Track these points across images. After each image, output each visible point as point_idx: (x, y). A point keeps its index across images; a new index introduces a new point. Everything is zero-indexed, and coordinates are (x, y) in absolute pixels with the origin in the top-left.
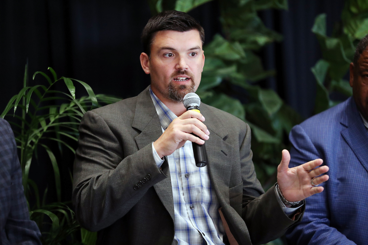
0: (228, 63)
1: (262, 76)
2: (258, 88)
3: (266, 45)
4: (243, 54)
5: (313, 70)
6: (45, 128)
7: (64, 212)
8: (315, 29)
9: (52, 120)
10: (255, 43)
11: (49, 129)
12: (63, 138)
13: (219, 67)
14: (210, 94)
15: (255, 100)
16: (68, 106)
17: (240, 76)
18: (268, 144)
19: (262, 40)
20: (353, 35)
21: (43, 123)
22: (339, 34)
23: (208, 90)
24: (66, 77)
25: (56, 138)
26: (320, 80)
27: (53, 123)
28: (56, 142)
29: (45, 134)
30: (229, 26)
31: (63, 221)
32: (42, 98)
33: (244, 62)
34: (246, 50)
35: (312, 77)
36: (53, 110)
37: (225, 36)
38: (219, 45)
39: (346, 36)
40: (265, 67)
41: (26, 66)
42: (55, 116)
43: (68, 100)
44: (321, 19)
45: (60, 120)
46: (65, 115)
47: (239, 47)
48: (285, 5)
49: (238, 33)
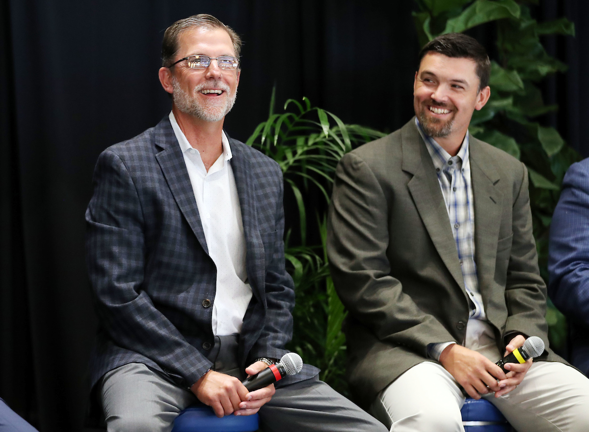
1: (542, 111)
2: (537, 125)
3: (548, 74)
4: (521, 85)
6: (291, 160)
7: (308, 257)
9: (300, 151)
10: (536, 72)
11: (295, 161)
12: (310, 172)
14: (481, 130)
15: (534, 140)
16: (318, 136)
17: (516, 110)
18: (544, 190)
19: (544, 70)
21: (289, 155)
23: (479, 125)
24: (321, 107)
25: (301, 171)
27: (301, 154)
28: (302, 177)
29: (290, 168)
30: (506, 51)
31: (307, 267)
32: (291, 127)
33: (523, 93)
34: (524, 81)
36: (300, 141)
37: (502, 64)
38: (494, 73)
40: (546, 102)
41: (274, 89)
42: (303, 148)
43: (319, 130)
45: (307, 152)
46: (314, 147)
47: (517, 77)
48: (572, 31)
49: (516, 60)
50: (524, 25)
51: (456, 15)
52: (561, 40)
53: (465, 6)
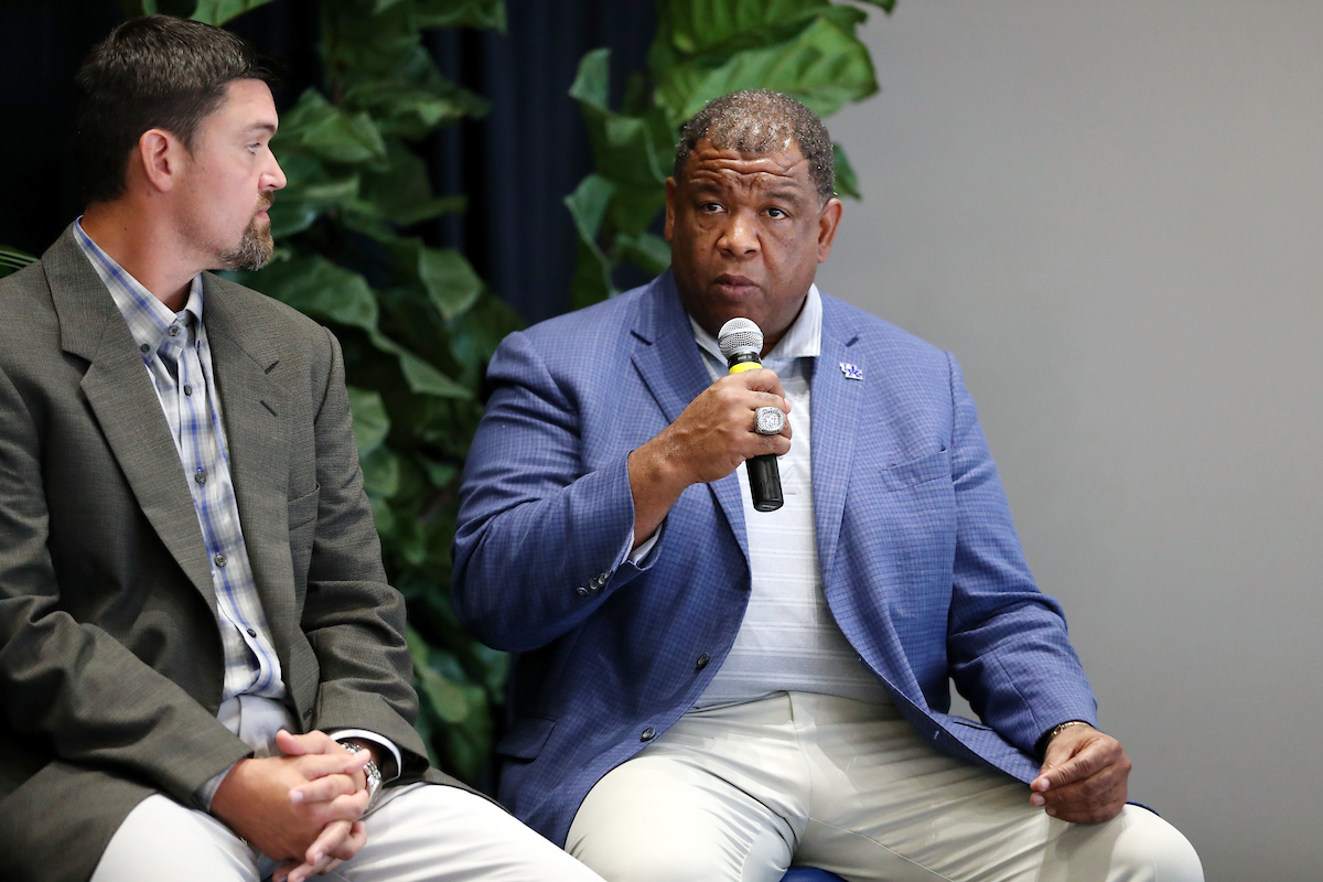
0: (336, 170)
1: (429, 211)
2: (416, 243)
3: (444, 122)
4: (380, 147)
5: (570, 201)
8: (577, 90)
10: (414, 116)
13: (312, 181)
14: (287, 255)
15: (410, 279)
17: (366, 209)
18: (438, 399)
19: (433, 111)
20: (680, 111)
22: (643, 107)
26: (587, 231)
30: (341, 67)
33: (383, 168)
34: (386, 138)
35: (567, 221)
37: (330, 97)
38: (311, 119)
39: (661, 113)
40: (438, 189)
44: (596, 62)
47: (370, 129)
48: (498, 18)
49: (366, 88)
52: (472, 40)
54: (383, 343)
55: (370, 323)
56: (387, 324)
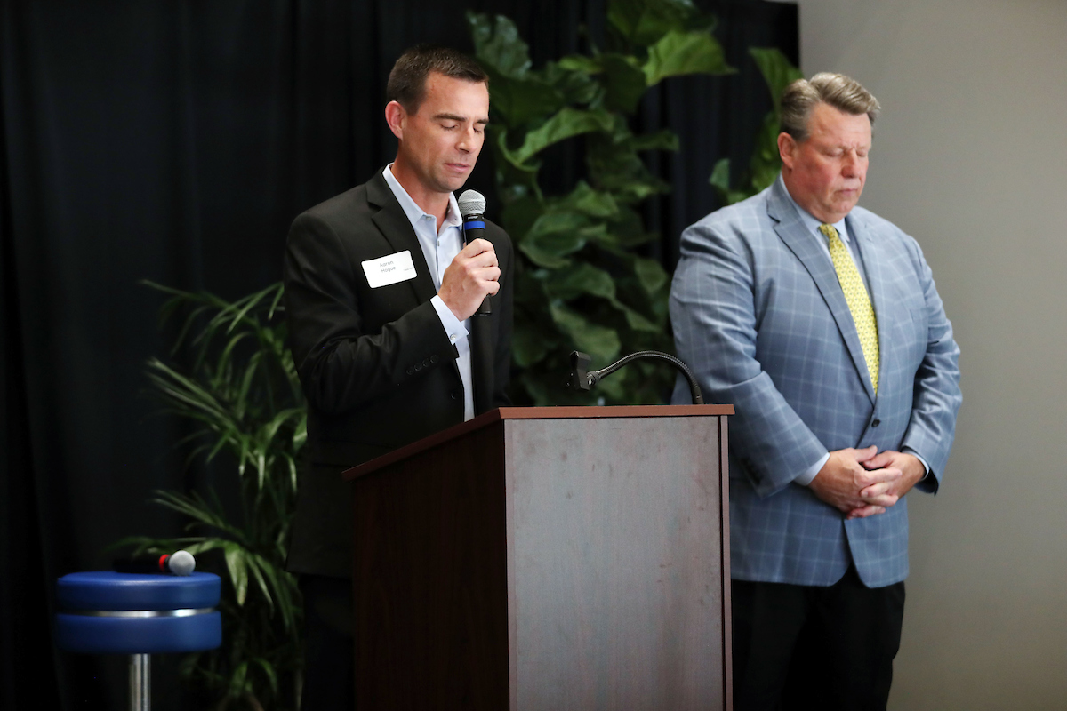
0: (595, 220)
1: (642, 239)
2: (634, 256)
3: (648, 196)
4: (615, 209)
8: (714, 179)
10: (633, 194)
13: (583, 226)
15: (630, 273)
17: (610, 239)
18: (645, 333)
19: (642, 191)
23: (566, 257)
34: (619, 204)
37: (592, 184)
38: (582, 195)
40: (647, 226)
44: (723, 166)
47: (610, 199)
48: (674, 145)
49: (610, 180)
50: (618, 138)
51: (538, 127)
52: (665, 156)
53: (549, 116)
54: (617, 305)
55: (611, 295)
56: (620, 295)
